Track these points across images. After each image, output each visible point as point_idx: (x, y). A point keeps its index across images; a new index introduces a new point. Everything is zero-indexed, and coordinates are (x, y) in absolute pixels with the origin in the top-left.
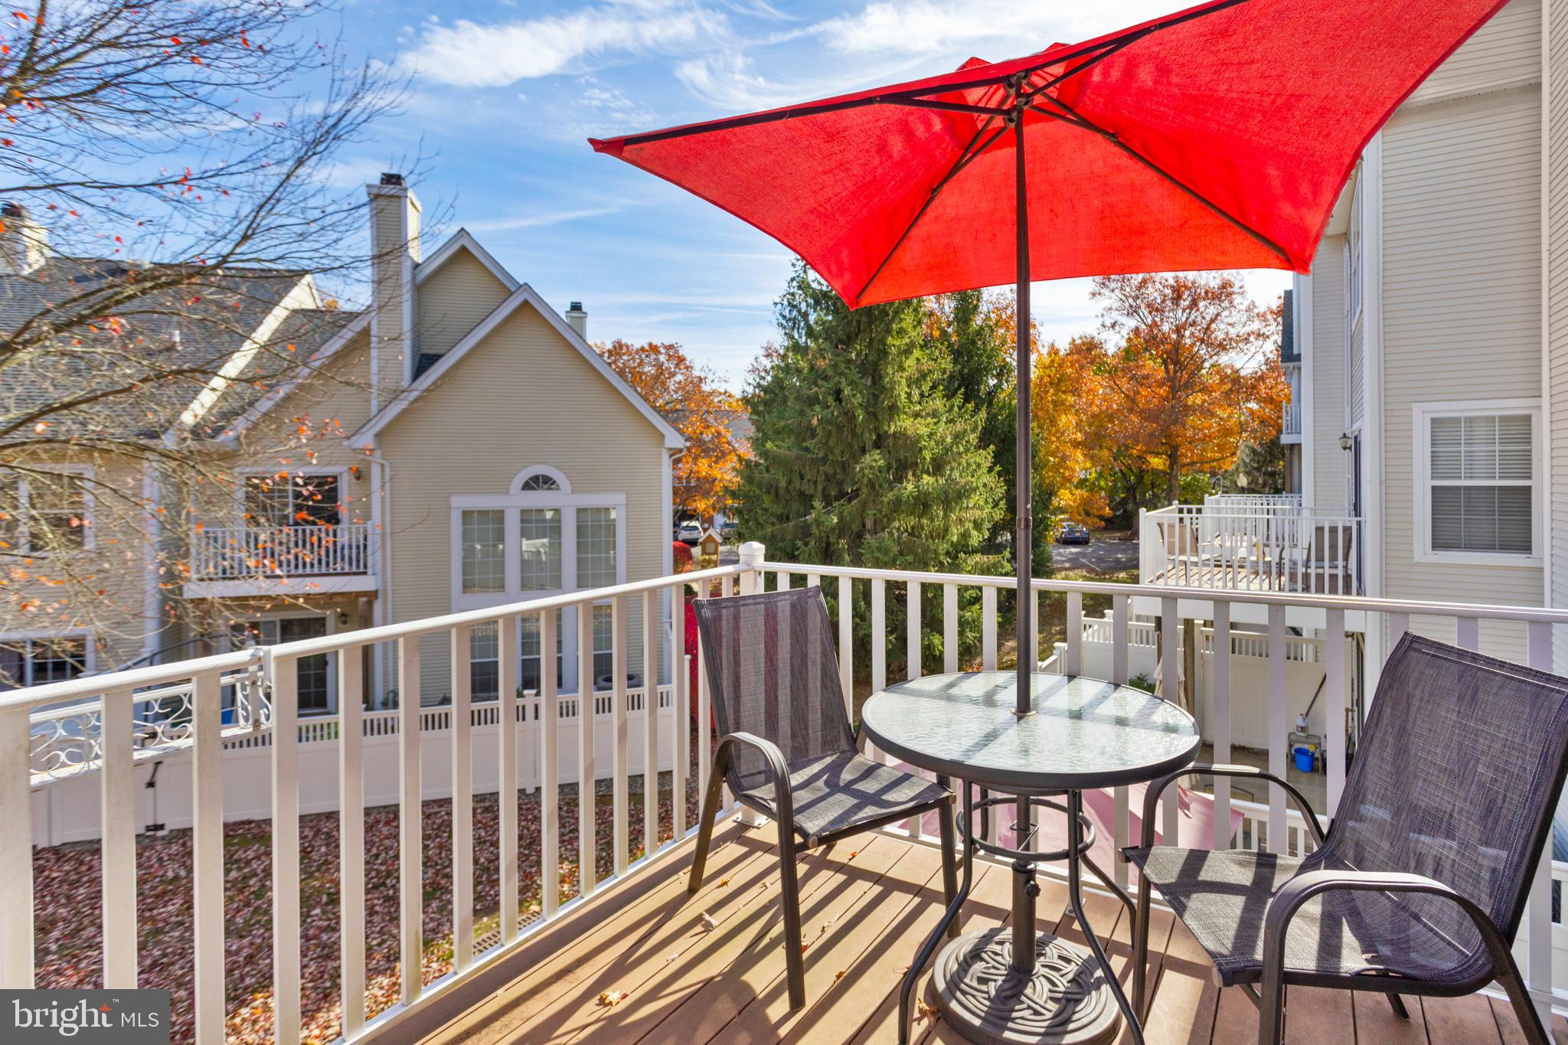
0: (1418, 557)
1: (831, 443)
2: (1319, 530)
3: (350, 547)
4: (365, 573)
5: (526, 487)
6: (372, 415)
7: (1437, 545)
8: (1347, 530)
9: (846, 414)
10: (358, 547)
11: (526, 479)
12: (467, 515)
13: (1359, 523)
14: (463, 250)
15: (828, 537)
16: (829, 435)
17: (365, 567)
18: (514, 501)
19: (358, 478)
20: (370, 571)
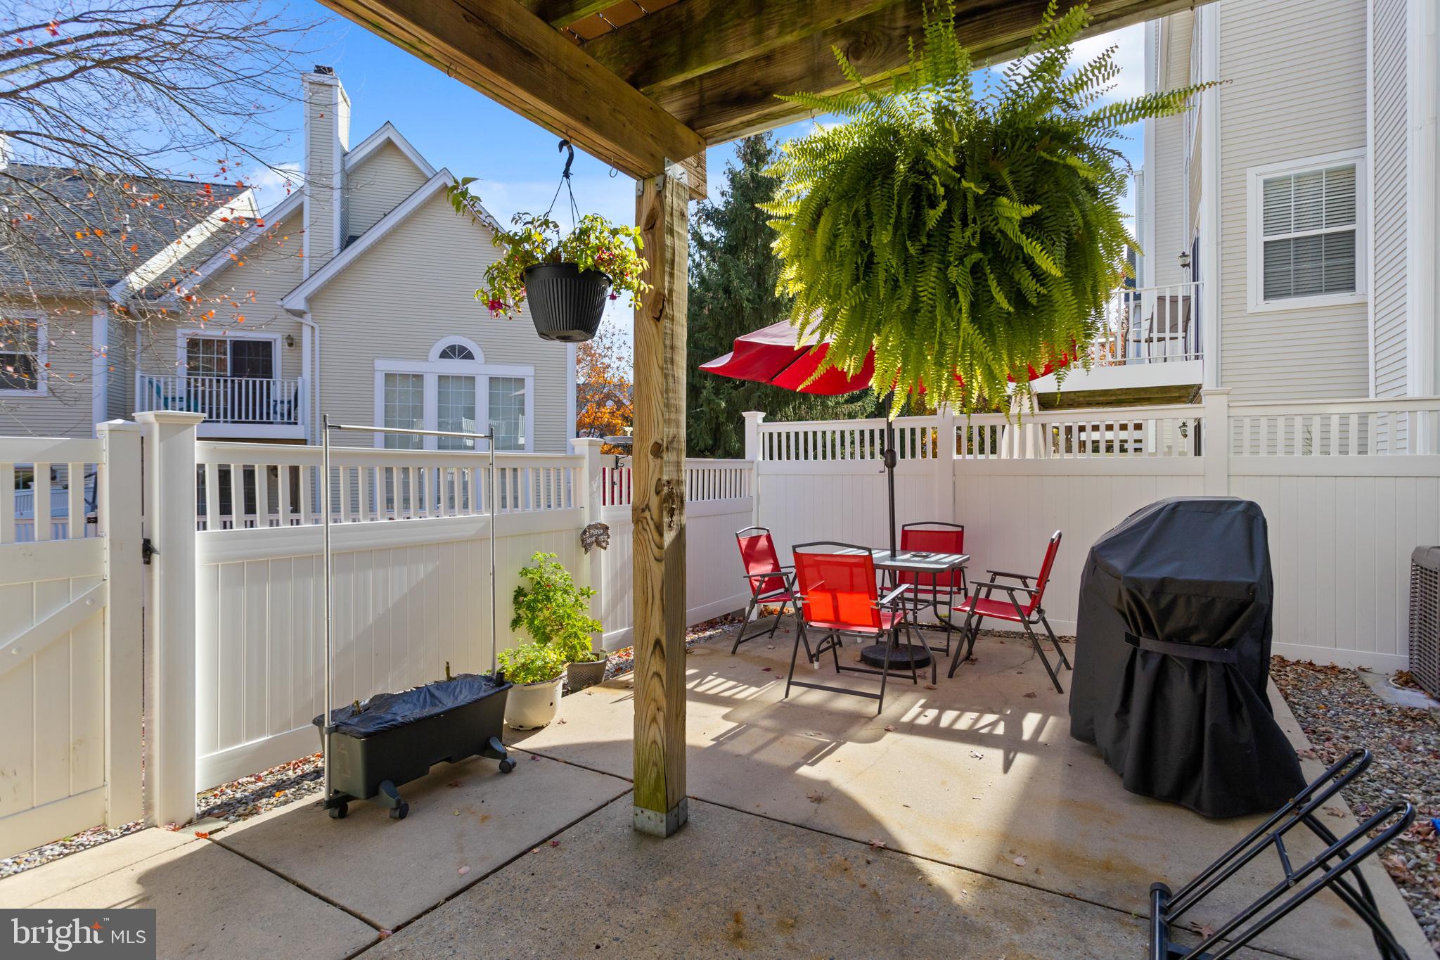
0: (1251, 308)
1: (721, 333)
2: (1161, 299)
3: (282, 402)
4: (296, 423)
5: (444, 355)
6: (304, 279)
7: (1268, 295)
8: (1187, 299)
9: (734, 306)
10: (289, 402)
11: (444, 347)
12: (389, 377)
13: (1197, 287)
14: (389, 143)
15: (717, 417)
16: (718, 326)
17: (296, 418)
18: (433, 367)
19: (291, 345)
20: (299, 421)
